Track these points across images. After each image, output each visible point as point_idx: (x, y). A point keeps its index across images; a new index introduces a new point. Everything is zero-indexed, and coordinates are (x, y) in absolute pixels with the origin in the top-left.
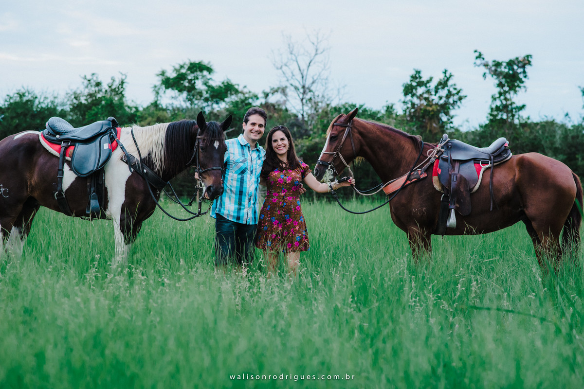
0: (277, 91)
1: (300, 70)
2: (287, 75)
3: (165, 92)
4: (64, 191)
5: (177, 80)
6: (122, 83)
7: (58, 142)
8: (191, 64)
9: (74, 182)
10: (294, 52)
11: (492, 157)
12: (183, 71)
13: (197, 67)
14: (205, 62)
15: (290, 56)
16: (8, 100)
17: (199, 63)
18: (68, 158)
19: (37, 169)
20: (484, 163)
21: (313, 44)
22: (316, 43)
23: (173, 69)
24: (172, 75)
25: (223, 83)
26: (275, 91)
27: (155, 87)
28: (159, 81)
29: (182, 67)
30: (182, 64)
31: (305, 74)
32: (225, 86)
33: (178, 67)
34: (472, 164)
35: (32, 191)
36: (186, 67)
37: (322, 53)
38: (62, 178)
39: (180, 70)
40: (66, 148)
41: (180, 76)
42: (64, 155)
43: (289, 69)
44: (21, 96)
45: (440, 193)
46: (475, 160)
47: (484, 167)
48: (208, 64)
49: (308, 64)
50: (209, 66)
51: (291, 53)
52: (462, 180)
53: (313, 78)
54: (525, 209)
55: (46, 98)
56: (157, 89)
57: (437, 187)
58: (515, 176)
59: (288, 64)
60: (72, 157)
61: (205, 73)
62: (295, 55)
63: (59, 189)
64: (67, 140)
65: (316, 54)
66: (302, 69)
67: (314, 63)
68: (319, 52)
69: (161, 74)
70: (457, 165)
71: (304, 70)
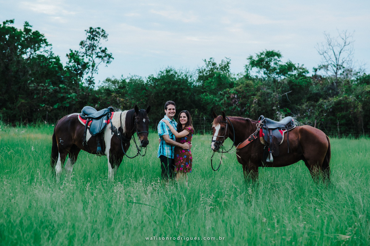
0: (322, 68)
1: (335, 55)
2: (327, 58)
3: (251, 69)
4: (87, 142)
5: (259, 62)
6: (228, 63)
7: (86, 119)
8: (267, 52)
9: (91, 138)
10: (331, 44)
11: (287, 127)
12: (263, 56)
13: (271, 54)
14: (276, 51)
15: (328, 47)
16: (160, 74)
17: (272, 52)
18: (89, 127)
19: (76, 132)
20: (284, 130)
21: (343, 39)
22: (345, 39)
23: (256, 55)
24: (256, 59)
25: (287, 63)
26: (320, 68)
27: (246, 66)
28: (248, 62)
29: (262, 54)
30: (262, 52)
31: (338, 57)
32: (288, 65)
33: (259, 54)
34: (277, 130)
35: (74, 142)
36: (264, 54)
37: (349, 44)
38: (86, 136)
39: (260, 56)
40: (88, 122)
41: (260, 60)
42: (87, 125)
43: (328, 54)
44: (168, 71)
45: (263, 145)
46: (279, 128)
47: (284, 132)
48: (278, 52)
49: (340, 52)
50: (278, 53)
51: (330, 45)
52: (275, 139)
53: (342, 60)
54: (304, 154)
55: (182, 73)
56: (247, 67)
57: (262, 142)
58: (299, 137)
59: (327, 52)
60: (90, 126)
61: (276, 57)
62: (332, 46)
63: (84, 141)
64: (89, 118)
65: (345, 46)
66: (336, 54)
67: (344, 51)
68: (347, 44)
69: (250, 58)
70: (271, 131)
71: (337, 55)
